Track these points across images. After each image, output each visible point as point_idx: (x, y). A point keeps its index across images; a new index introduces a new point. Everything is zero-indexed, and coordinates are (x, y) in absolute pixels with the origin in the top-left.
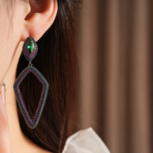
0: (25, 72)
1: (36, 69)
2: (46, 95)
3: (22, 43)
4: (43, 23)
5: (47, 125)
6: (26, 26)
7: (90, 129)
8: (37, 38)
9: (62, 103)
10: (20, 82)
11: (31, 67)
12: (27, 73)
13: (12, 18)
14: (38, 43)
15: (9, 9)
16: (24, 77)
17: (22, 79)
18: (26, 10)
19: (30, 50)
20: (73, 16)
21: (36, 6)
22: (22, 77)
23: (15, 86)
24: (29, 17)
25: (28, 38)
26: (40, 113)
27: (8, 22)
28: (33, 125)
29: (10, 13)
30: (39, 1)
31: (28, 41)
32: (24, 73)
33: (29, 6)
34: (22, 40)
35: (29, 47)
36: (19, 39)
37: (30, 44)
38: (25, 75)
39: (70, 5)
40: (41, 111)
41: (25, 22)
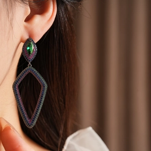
0: (25, 72)
1: (35, 70)
2: (44, 96)
3: (22, 44)
4: (42, 25)
5: (46, 124)
6: (26, 28)
7: (90, 129)
8: (37, 40)
9: (61, 103)
10: (19, 82)
11: (30, 68)
12: (26, 73)
13: (12, 20)
14: (38, 44)
15: (9, 11)
16: (23, 77)
17: (22, 79)
18: (26, 12)
19: (29, 51)
20: (72, 17)
21: (36, 8)
22: (21, 77)
23: (14, 86)
25: (28, 40)
26: (38, 114)
27: (8, 24)
28: (32, 124)
29: (10, 15)
31: (28, 43)
32: (23, 74)
33: (29, 8)
34: (21, 41)
35: (28, 48)
36: (18, 40)
37: (30, 46)
38: (24, 76)
39: (69, 7)
40: (39, 111)
41: (25, 23)
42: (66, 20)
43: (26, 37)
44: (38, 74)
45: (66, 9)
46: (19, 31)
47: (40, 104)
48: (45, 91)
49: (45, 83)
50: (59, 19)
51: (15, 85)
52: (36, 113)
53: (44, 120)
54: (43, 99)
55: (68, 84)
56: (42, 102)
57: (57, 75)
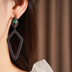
0: (12, 33)
1: (17, 32)
2: (22, 45)
3: (11, 20)
4: (21, 11)
5: (23, 58)
6: (13, 12)
7: (44, 60)
9: (30, 48)
10: (10, 38)
11: (15, 31)
12: (13, 34)
15: (5, 4)
18: (13, 4)
19: (15, 23)
20: (35, 7)
21: (18, 2)
22: (11, 35)
24: (14, 8)
25: (14, 18)
26: (19, 53)
27: (5, 10)
28: (16, 58)
29: (6, 6)
30: (19, 1)
31: (14, 19)
32: (12, 34)
33: (14, 3)
34: (11, 18)
35: (14, 22)
36: (9, 18)
37: (15, 21)
40: (19, 52)
41: (12, 10)
42: (32, 8)
43: (13, 16)
44: (19, 34)
45: (32, 3)
46: (10, 14)
47: (20, 48)
48: (22, 42)
49: (22, 38)
50: (29, 8)
51: (8, 39)
52: (18, 53)
53: (21, 56)
54: (21, 46)
55: (33, 39)
56: (21, 47)
57: (28, 35)
